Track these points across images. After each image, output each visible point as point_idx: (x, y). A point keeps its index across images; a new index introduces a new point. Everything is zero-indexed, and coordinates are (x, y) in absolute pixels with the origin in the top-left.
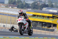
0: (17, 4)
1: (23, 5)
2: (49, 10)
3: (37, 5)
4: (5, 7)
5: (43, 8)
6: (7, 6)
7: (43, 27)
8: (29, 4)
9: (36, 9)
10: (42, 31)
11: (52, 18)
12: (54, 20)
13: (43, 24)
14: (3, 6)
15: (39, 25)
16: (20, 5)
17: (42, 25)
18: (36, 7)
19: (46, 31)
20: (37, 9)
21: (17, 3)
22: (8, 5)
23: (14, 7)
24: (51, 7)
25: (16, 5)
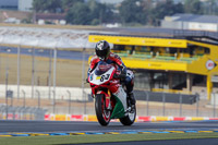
0: (66, 8)
1: (88, 10)
2: (185, 23)
3: (140, 9)
4: (22, 22)
5: (163, 18)
6: (28, 20)
7: (157, 89)
8: (112, 6)
9: (139, 22)
10: (152, 103)
11: (188, 55)
12: (193, 59)
13: (155, 77)
14: (12, 20)
15: (141, 82)
16: (76, 11)
17: (153, 83)
18: (137, 15)
19: (167, 104)
20: (142, 21)
21: (67, 4)
22: (30, 15)
23: (57, 22)
24: (195, 13)
25: (62, 11)
